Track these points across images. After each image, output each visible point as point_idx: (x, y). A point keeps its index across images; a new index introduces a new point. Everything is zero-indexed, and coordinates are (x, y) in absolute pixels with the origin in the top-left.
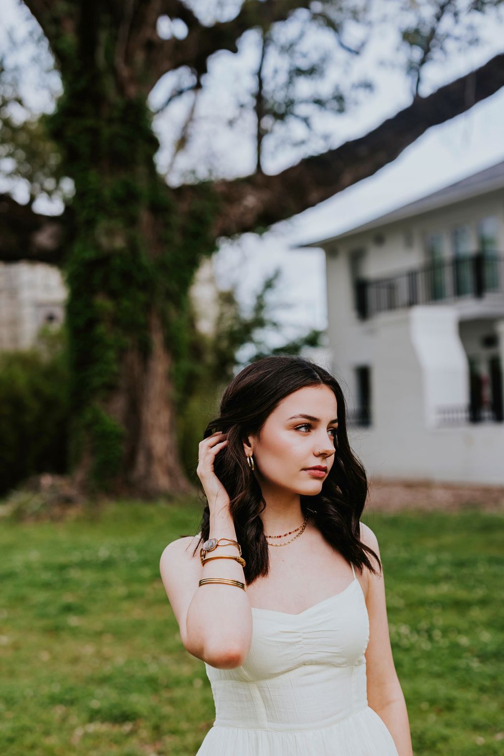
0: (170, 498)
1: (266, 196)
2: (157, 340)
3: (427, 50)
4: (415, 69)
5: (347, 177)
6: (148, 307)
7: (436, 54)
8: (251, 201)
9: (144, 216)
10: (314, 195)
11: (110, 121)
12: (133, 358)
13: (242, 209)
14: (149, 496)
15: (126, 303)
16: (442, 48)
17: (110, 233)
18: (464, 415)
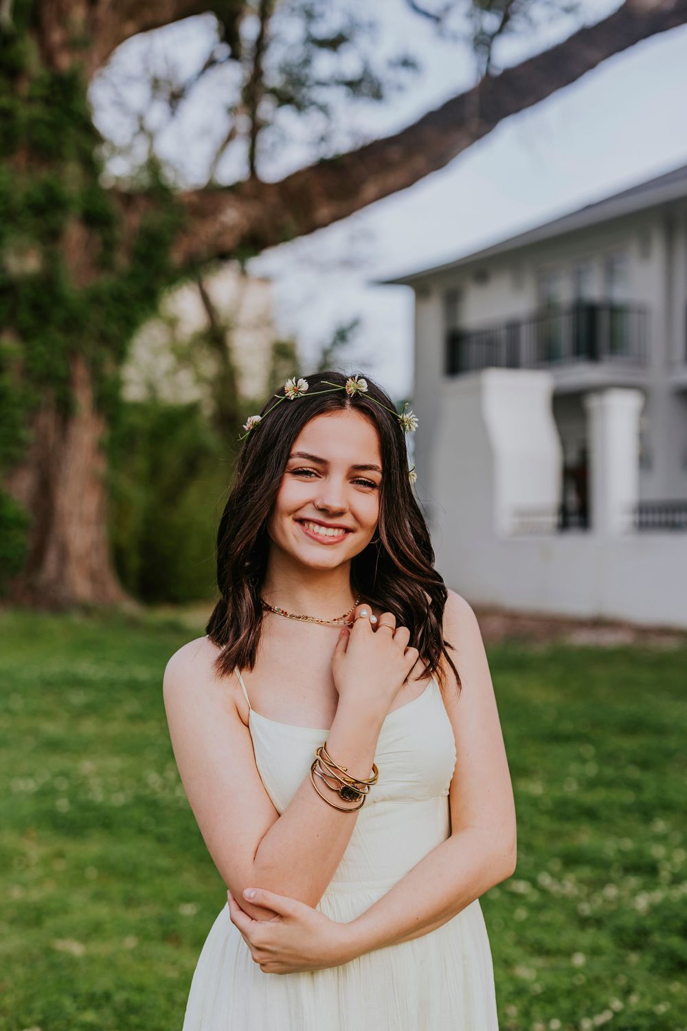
0: (87, 610)
1: (254, 210)
2: (83, 399)
3: (506, 19)
4: (483, 43)
5: (370, 189)
6: (71, 354)
7: (518, 23)
8: (232, 216)
9: (74, 232)
10: (323, 212)
11: (30, 100)
12: (47, 420)
13: (217, 227)
14: (57, 605)
15: (40, 348)
16: (525, 15)
17: (21, 253)
18: (552, 519)
